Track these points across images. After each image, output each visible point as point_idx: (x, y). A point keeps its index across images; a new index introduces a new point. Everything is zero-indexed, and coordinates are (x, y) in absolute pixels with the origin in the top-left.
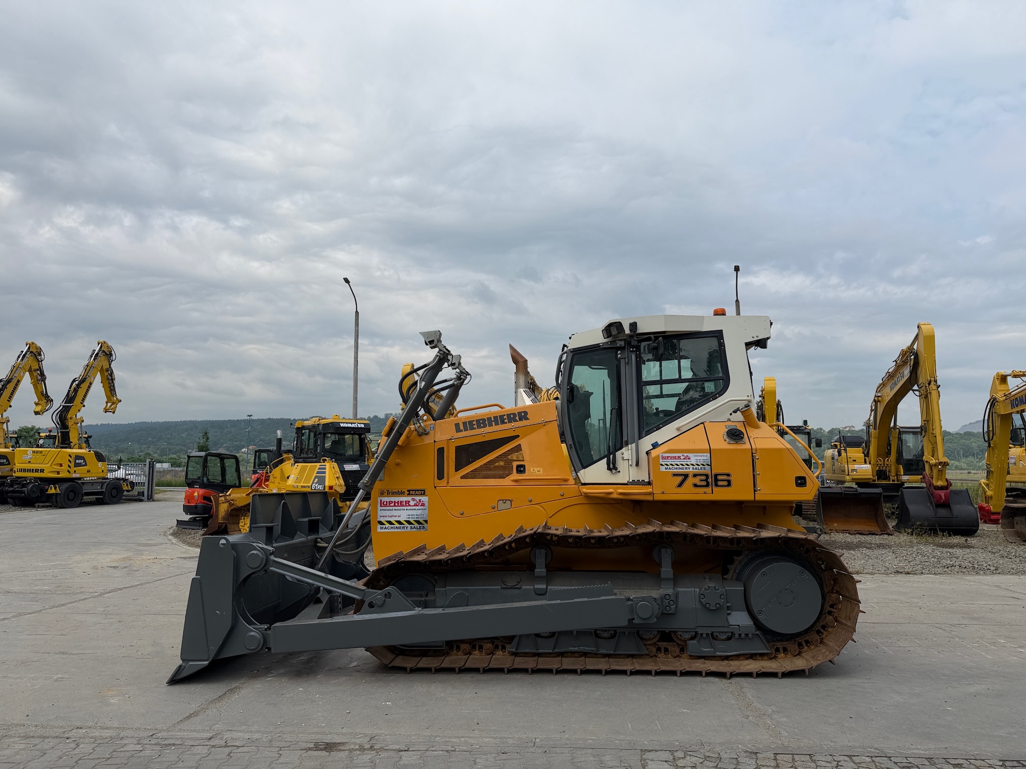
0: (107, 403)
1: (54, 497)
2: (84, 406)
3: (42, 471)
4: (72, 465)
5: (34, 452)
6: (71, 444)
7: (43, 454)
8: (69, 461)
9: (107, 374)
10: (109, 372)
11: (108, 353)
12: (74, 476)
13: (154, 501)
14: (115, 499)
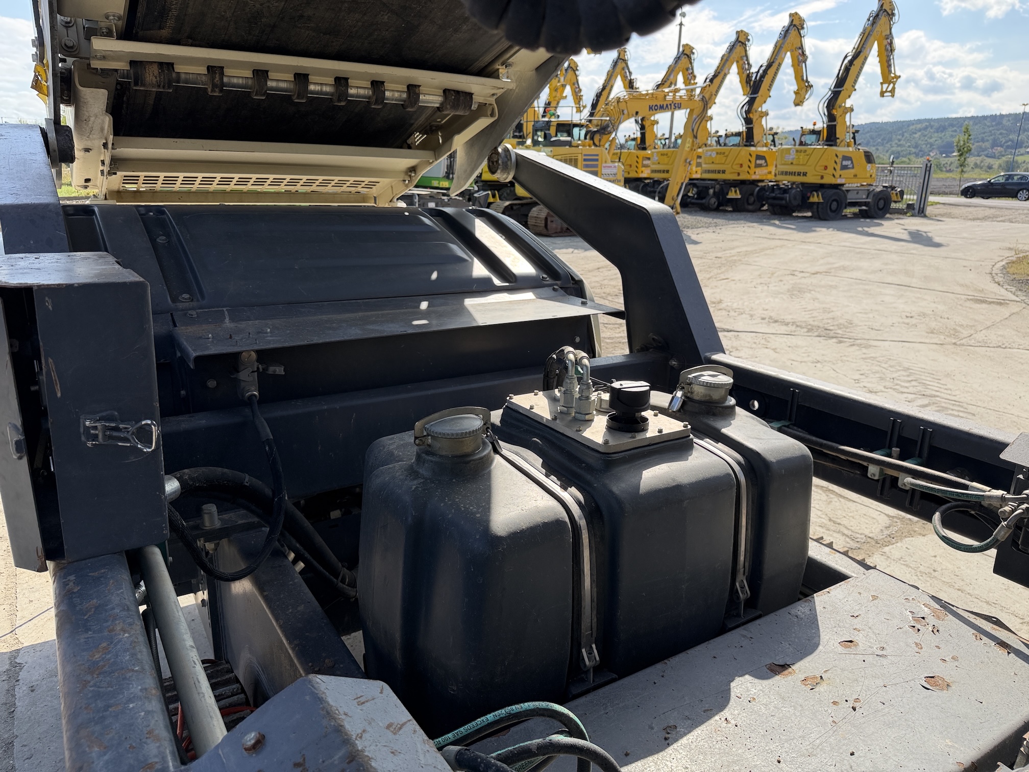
0: (882, 84)
1: (815, 207)
2: (855, 90)
3: (805, 174)
4: (838, 167)
5: (797, 151)
6: (838, 141)
7: (807, 153)
8: (836, 162)
9: (886, 43)
10: (889, 41)
11: (890, 13)
12: (839, 181)
13: (925, 216)
14: (881, 212)
